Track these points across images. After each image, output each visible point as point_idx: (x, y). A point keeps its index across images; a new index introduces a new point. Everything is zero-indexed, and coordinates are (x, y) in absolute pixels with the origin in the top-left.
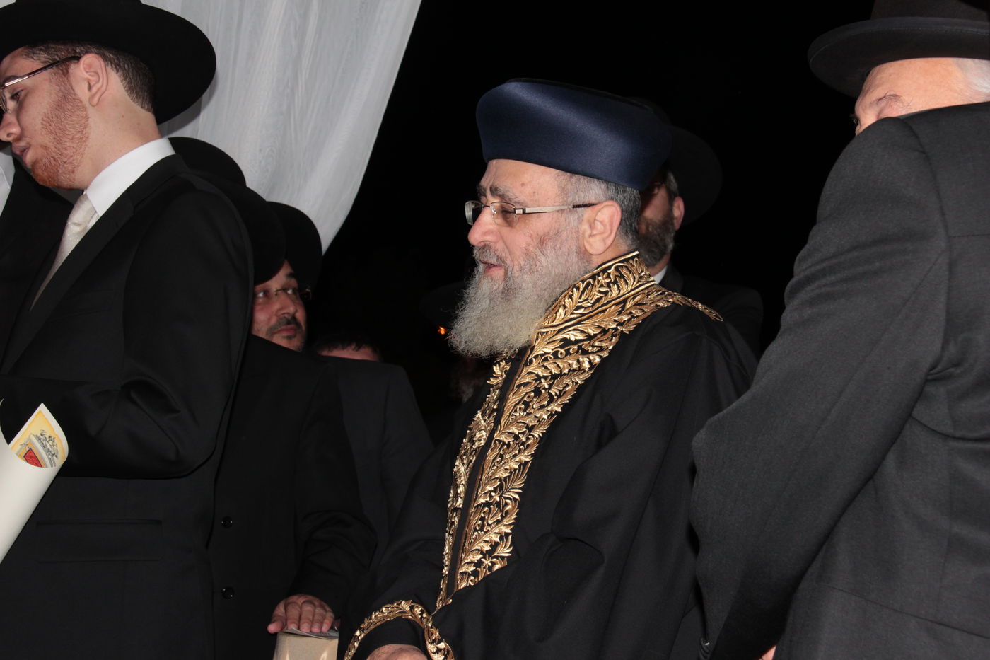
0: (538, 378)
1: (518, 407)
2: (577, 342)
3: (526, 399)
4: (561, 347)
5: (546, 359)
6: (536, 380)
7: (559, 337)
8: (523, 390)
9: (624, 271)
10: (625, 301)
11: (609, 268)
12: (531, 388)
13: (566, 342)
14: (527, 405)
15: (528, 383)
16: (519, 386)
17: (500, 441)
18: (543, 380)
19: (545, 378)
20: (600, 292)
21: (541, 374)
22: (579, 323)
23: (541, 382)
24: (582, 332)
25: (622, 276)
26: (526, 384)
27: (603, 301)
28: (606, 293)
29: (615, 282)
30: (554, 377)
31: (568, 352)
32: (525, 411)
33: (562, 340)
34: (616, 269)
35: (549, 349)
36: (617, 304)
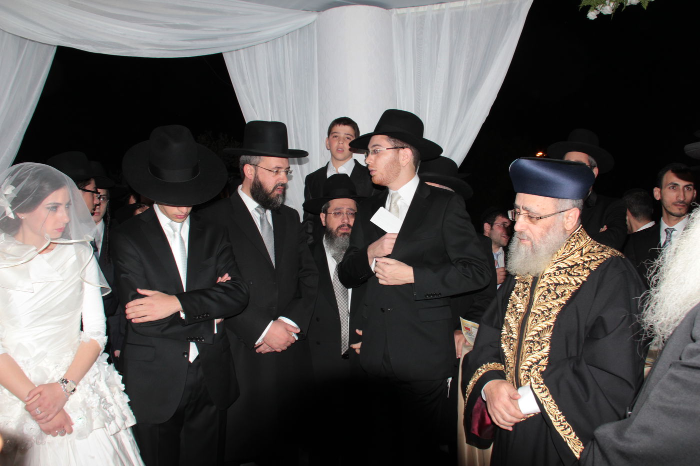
0: (548, 285)
1: (540, 297)
2: (564, 268)
3: (543, 293)
4: (557, 270)
5: (550, 276)
6: (547, 285)
7: (556, 265)
8: (542, 290)
9: (580, 235)
10: (582, 249)
11: (574, 234)
12: (545, 289)
13: (559, 268)
14: (545, 297)
15: (544, 286)
16: (540, 288)
17: (534, 313)
18: (550, 285)
19: (552, 284)
20: (572, 245)
21: (549, 283)
22: (564, 259)
23: (549, 286)
24: (566, 264)
25: (579, 238)
26: (542, 287)
27: (573, 250)
28: (574, 246)
29: (578, 241)
30: (556, 285)
31: (560, 272)
32: (544, 299)
33: (557, 267)
34: (577, 235)
35: (551, 271)
36: (579, 250)
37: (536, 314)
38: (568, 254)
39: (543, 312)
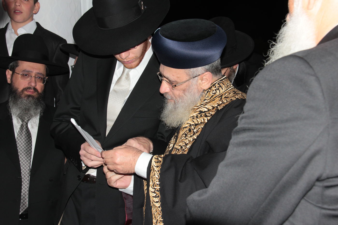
0: (191, 125)
1: (183, 136)
2: (205, 112)
3: (186, 133)
4: (199, 114)
5: (194, 118)
6: (190, 126)
7: (198, 110)
8: (185, 130)
9: (221, 84)
10: (222, 96)
11: (216, 84)
12: (187, 129)
13: (201, 112)
14: (186, 135)
16: (184, 128)
19: (193, 125)
22: (205, 105)
23: (191, 127)
24: (207, 108)
25: (220, 86)
26: (186, 127)
27: (214, 97)
28: (215, 93)
29: (218, 89)
30: (196, 125)
31: (201, 116)
32: (185, 137)
34: (218, 84)
35: (195, 114)
36: (219, 97)
37: (177, 149)
38: (210, 100)
39: (182, 147)
